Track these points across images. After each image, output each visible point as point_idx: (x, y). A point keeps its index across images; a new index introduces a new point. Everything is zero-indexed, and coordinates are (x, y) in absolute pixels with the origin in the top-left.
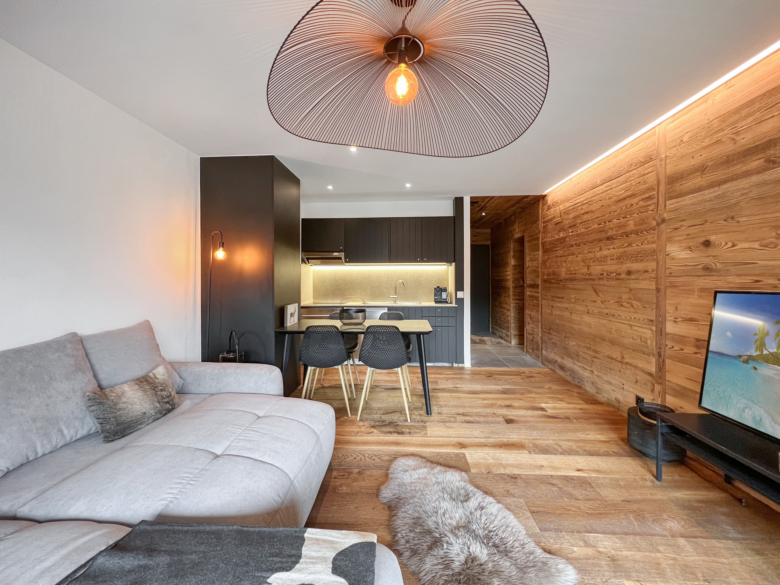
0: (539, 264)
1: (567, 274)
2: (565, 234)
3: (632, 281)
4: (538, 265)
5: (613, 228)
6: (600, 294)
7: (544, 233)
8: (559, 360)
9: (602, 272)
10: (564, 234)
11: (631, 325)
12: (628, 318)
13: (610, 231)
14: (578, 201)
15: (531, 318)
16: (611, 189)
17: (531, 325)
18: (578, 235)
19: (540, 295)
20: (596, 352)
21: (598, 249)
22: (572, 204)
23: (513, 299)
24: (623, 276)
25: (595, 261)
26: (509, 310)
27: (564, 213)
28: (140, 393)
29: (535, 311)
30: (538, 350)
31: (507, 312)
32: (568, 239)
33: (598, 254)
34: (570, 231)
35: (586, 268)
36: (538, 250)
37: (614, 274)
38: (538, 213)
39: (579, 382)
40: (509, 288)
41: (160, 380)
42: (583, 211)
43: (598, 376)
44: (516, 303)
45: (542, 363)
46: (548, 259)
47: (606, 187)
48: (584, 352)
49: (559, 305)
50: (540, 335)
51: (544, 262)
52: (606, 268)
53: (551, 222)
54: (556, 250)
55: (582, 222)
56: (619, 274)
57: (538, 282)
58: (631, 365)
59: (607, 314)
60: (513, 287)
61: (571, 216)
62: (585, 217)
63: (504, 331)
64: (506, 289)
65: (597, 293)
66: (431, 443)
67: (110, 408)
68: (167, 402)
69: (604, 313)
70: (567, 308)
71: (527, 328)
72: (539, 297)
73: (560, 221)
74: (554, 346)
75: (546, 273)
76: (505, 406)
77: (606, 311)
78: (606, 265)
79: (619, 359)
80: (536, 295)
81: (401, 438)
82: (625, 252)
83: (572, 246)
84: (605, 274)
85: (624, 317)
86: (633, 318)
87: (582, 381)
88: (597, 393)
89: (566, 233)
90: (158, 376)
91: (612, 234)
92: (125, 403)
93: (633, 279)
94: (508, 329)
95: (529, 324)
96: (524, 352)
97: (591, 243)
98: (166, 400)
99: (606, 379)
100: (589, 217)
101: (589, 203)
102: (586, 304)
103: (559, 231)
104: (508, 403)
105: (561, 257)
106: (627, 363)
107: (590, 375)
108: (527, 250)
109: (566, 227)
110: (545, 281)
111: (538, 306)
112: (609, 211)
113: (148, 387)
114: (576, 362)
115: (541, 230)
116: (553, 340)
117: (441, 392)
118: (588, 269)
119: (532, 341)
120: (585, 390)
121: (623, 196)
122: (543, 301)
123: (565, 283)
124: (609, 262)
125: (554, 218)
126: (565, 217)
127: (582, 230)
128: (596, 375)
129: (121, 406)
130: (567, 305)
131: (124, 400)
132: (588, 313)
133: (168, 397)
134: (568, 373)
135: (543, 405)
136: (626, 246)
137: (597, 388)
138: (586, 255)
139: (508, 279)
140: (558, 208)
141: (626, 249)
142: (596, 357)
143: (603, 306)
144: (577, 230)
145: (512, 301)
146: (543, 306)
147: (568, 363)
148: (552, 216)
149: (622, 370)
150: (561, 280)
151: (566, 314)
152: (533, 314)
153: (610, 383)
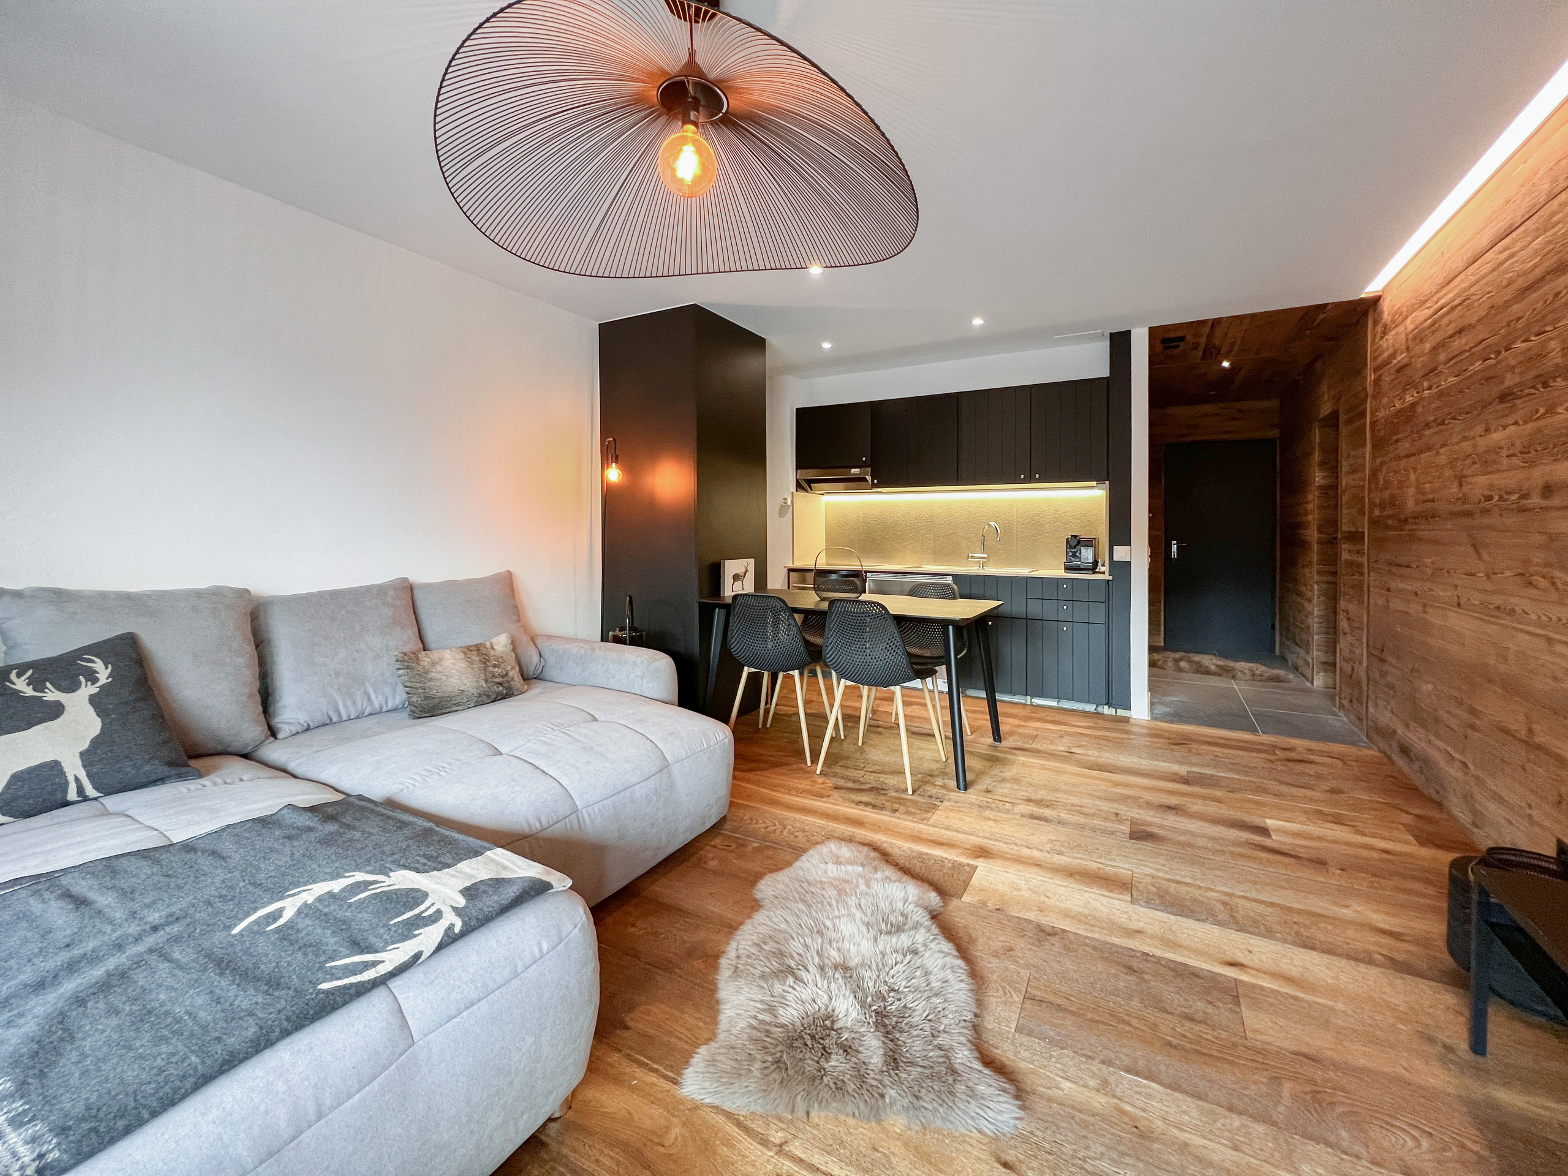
0: (1364, 479)
1: (1417, 503)
2: (1415, 395)
3: (1554, 514)
4: (1362, 483)
5: (1514, 367)
6: (1483, 552)
7: (1374, 397)
8: (1400, 730)
9: (1490, 493)
10: (1413, 396)
11: (1550, 641)
12: (1544, 618)
13: (1508, 375)
14: (1443, 301)
15: (1349, 619)
16: (1511, 256)
17: (1349, 638)
18: (1441, 394)
19: (1365, 560)
20: (1473, 711)
21: (1479, 429)
22: (1432, 310)
23: (1319, 573)
24: (1535, 500)
25: (1474, 463)
26: (1310, 601)
27: (1414, 338)
28: (462, 664)
29: (1356, 602)
30: (1361, 703)
31: (1306, 604)
32: (1420, 409)
33: (1483, 443)
34: (1426, 384)
35: (1456, 484)
36: (1364, 445)
37: (1515, 497)
38: (1365, 346)
39: (1438, 792)
40: (1310, 544)
41: (497, 653)
42: (1451, 330)
43: (1477, 778)
44: (1323, 582)
45: (1368, 736)
46: (1382, 463)
47: (1500, 252)
48: (1448, 712)
49: (1401, 585)
50: (1365, 663)
51: (1374, 473)
52: (1498, 480)
53: (1388, 367)
54: (1397, 441)
55: (1450, 357)
56: (1525, 496)
57: (1363, 527)
58: (1548, 752)
59: (1498, 608)
60: (1320, 542)
61: (1428, 346)
62: (1458, 344)
63: (1302, 652)
64: (1304, 545)
65: (1477, 551)
66: (924, 836)
67: (419, 675)
68: (501, 684)
69: (1491, 607)
70: (1416, 594)
71: (1342, 646)
72: (1362, 565)
73: (1406, 361)
74: (1391, 692)
75: (1378, 501)
76: (1161, 806)
77: (1498, 600)
78: (1498, 471)
79: (1523, 734)
80: (1360, 560)
81: (873, 815)
82: (1539, 430)
83: (1428, 426)
84: (1496, 498)
85: (1533, 617)
86: (1554, 618)
87: (1445, 789)
88: (1475, 824)
89: (1418, 393)
90: (495, 647)
91: (1511, 384)
92: (439, 672)
93: (1558, 509)
94: (1307, 646)
95: (1345, 634)
96: (1335, 706)
97: (1467, 413)
98: (497, 680)
99: (1493, 788)
100: (1464, 341)
101: (1465, 302)
102: (1456, 582)
103: (1404, 390)
104: (1174, 801)
105: (1407, 456)
106: (1539, 748)
107: (1459, 775)
108: (1343, 447)
109: (1417, 377)
110: (1375, 523)
111: (1361, 588)
112: (1506, 319)
113: (477, 659)
114: (1432, 738)
115: (1370, 389)
116: (1390, 678)
117: (1025, 756)
118: (1461, 485)
119: (1351, 676)
120: (1450, 814)
121: (1538, 273)
122: (1372, 574)
123: (1414, 527)
124: (1505, 462)
125: (1393, 356)
126: (1417, 350)
127: (1450, 380)
128: (1473, 776)
129: (433, 675)
130: (1416, 586)
131: (439, 668)
132: (1459, 605)
133: (503, 677)
134: (1416, 766)
135: (1270, 822)
136: (1544, 414)
137: (1475, 813)
138: (1457, 447)
139: (1309, 522)
140: (1401, 328)
141: (1541, 423)
142: (1473, 727)
143: (1489, 586)
144: (1440, 381)
145: (1316, 578)
146: (1371, 589)
147: (1416, 738)
148: (1391, 351)
149: (1528, 766)
150: (1406, 520)
151: (1414, 608)
152: (1352, 607)
153: (1501, 800)
